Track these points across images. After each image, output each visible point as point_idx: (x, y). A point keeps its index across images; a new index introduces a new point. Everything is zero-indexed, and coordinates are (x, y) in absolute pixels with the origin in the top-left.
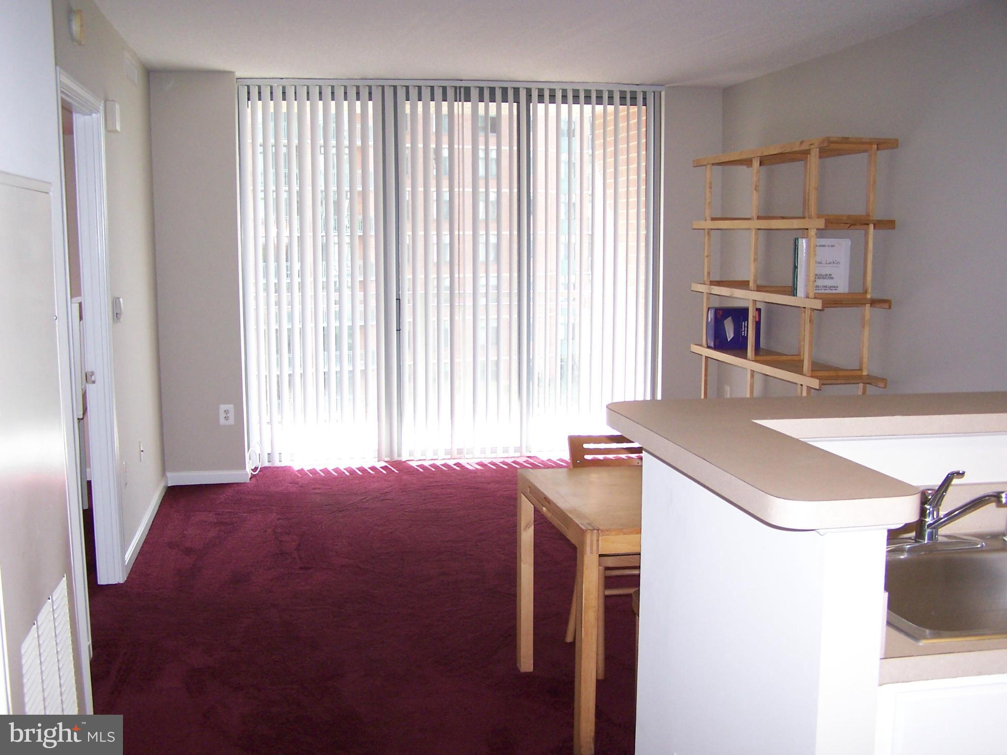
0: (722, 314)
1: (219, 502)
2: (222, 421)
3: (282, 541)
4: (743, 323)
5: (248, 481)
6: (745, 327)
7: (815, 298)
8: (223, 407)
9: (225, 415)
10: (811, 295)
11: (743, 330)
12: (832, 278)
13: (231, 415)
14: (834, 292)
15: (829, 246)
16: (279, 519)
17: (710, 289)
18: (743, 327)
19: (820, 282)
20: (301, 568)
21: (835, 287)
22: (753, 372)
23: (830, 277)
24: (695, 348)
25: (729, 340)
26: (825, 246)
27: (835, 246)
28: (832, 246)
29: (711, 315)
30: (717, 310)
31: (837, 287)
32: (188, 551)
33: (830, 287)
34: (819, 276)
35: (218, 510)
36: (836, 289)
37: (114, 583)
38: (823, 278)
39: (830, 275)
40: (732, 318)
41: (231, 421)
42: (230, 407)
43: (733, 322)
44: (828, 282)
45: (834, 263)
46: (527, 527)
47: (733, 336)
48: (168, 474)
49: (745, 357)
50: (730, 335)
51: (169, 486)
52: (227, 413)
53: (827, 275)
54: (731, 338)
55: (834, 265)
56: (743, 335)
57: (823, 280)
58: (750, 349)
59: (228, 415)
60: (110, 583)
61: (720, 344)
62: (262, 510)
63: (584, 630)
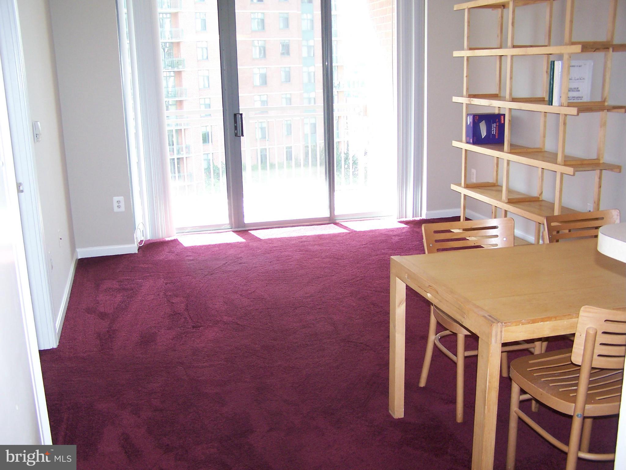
0: (478, 118)
1: (119, 270)
2: (116, 209)
3: (173, 303)
4: (493, 124)
5: (137, 252)
6: (494, 128)
7: (568, 106)
8: (116, 199)
9: (118, 205)
10: (565, 104)
11: (493, 130)
12: (579, 91)
13: (122, 204)
14: (580, 101)
15: (577, 66)
16: (166, 284)
17: (469, 101)
18: (493, 127)
19: (571, 94)
20: (193, 327)
21: (580, 97)
22: (508, 161)
23: (577, 90)
24: (455, 144)
25: (483, 138)
26: (575, 66)
27: (582, 66)
28: (580, 66)
29: (470, 120)
30: (474, 116)
31: (582, 97)
32: (103, 316)
33: (577, 97)
34: (570, 90)
35: (119, 278)
36: (581, 99)
37: (50, 348)
38: (573, 91)
39: (577, 88)
40: (485, 121)
41: (123, 209)
42: (121, 198)
43: (486, 124)
44: (575, 94)
45: (580, 79)
46: (400, 304)
47: (486, 134)
48: (78, 250)
49: (502, 150)
50: (484, 134)
51: (79, 258)
52: (119, 203)
53: (575, 88)
54: (484, 136)
55: (581, 81)
56: (493, 133)
57: (572, 92)
58: (507, 144)
59: (120, 204)
60: (46, 349)
61: (477, 140)
62: (152, 276)
63: (487, 408)
